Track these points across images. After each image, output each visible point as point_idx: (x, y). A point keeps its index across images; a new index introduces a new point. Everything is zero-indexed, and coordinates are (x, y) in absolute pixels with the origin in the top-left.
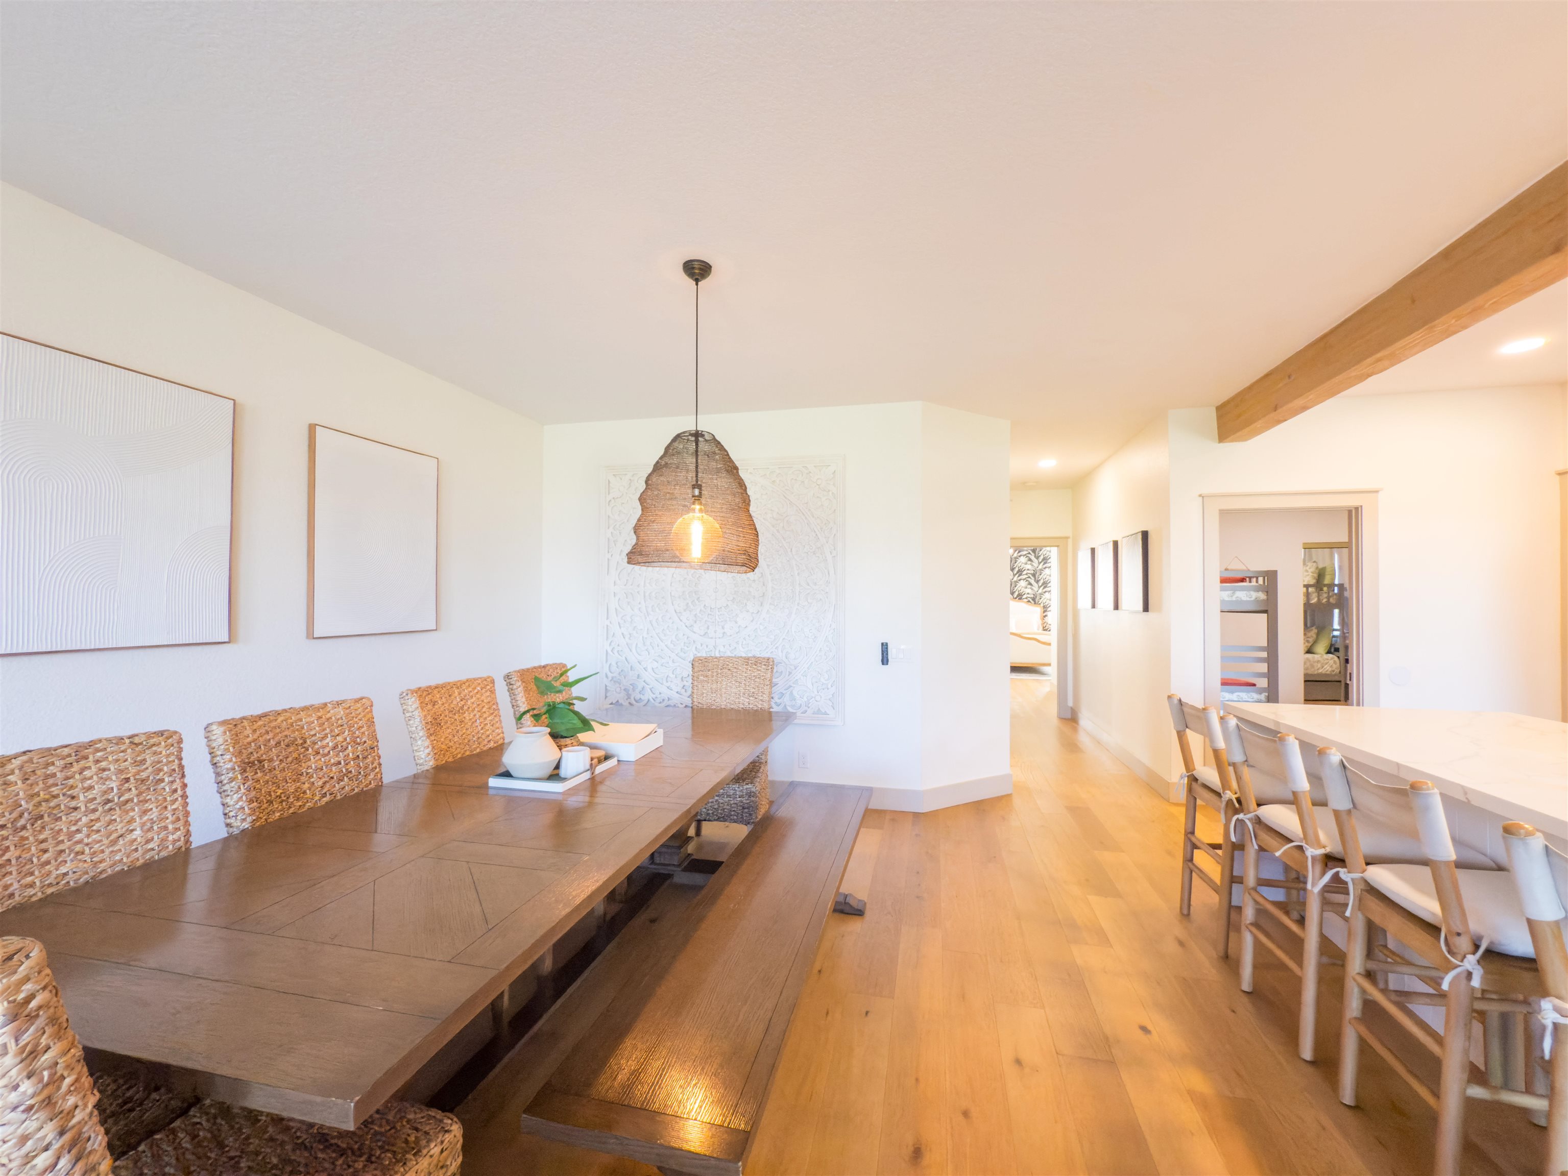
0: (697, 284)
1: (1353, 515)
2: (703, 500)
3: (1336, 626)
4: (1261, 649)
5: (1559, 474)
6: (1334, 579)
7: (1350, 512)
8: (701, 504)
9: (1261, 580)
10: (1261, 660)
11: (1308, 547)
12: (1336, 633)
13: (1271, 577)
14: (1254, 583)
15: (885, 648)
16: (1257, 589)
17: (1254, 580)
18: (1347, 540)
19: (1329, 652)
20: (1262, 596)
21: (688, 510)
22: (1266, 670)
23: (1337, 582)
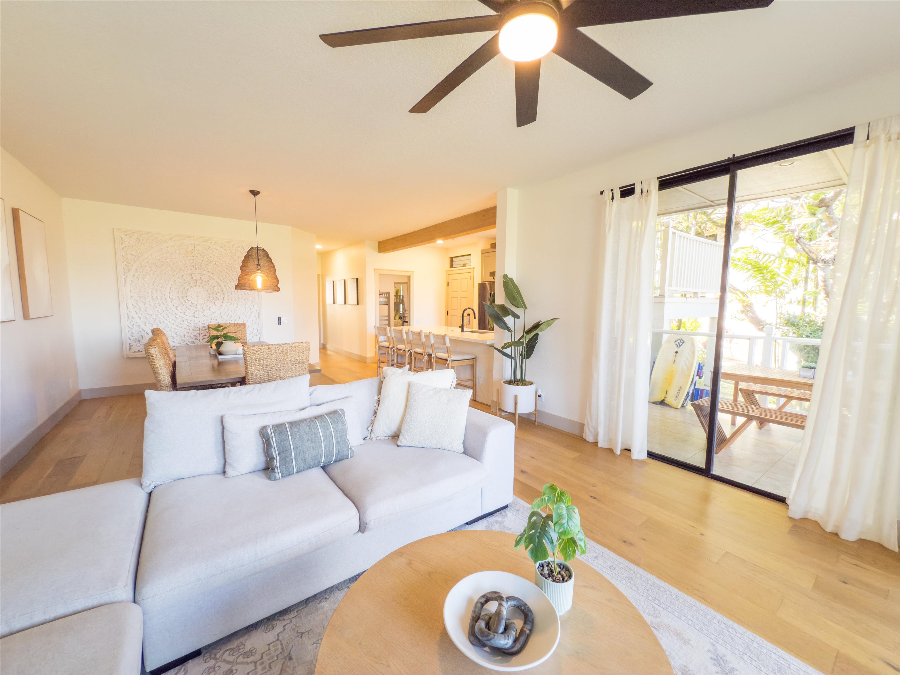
0: (255, 197)
1: (409, 277)
2: (261, 269)
3: (401, 310)
4: (386, 316)
5: (446, 271)
6: (400, 294)
7: (408, 277)
8: (260, 270)
9: (386, 294)
10: (386, 320)
11: (395, 283)
12: (401, 312)
13: (389, 293)
14: (384, 296)
15: (279, 319)
16: (385, 297)
17: (384, 294)
18: (407, 282)
19: (399, 319)
20: (386, 300)
21: (255, 272)
22: (387, 323)
23: (401, 295)
